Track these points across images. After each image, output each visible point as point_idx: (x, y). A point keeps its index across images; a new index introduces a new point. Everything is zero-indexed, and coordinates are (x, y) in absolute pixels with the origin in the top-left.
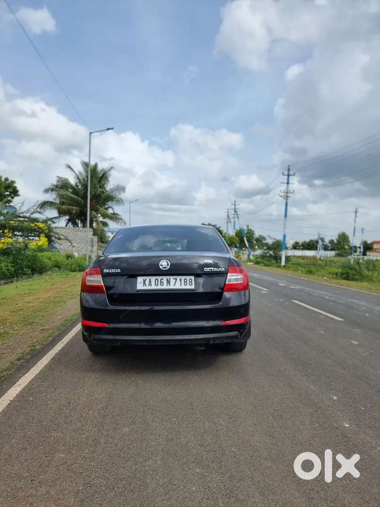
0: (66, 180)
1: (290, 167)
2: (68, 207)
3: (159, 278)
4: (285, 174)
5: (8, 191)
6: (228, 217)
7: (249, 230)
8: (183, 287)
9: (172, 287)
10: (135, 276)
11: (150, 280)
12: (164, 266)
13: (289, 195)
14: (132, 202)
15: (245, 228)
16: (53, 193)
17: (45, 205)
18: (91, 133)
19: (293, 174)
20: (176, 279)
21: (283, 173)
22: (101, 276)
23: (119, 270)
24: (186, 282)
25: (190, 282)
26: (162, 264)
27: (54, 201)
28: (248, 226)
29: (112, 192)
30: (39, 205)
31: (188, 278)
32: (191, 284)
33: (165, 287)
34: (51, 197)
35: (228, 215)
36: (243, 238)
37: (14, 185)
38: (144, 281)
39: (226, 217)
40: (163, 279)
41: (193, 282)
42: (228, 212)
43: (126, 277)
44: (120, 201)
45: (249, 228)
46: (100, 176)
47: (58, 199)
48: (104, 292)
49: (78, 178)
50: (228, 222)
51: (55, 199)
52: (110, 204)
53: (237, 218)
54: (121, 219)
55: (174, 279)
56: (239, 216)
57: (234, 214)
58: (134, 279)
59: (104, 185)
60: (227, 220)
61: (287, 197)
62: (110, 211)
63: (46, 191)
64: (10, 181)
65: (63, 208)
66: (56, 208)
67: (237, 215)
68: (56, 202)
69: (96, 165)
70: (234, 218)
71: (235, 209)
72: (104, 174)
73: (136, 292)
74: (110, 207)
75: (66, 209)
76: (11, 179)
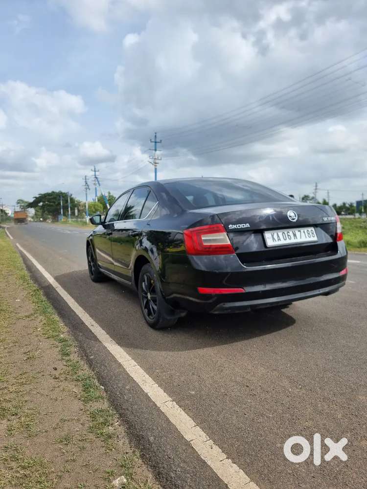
1: (157, 135)
3: (286, 231)
4: (152, 141)
6: (86, 183)
7: (110, 196)
9: (299, 240)
11: (278, 234)
12: (293, 218)
13: (157, 161)
15: (107, 195)
19: (159, 141)
21: (151, 140)
22: (225, 234)
23: (248, 225)
24: (309, 234)
25: (312, 233)
28: (109, 193)
31: (309, 229)
32: (313, 235)
33: (294, 240)
35: (86, 182)
36: (106, 204)
39: (85, 184)
40: (289, 233)
41: (315, 234)
42: (86, 179)
45: (111, 194)
50: (86, 189)
53: (98, 185)
55: (299, 231)
56: (100, 182)
57: (95, 181)
60: (85, 187)
61: (155, 163)
67: (98, 182)
70: (95, 184)
71: (95, 175)
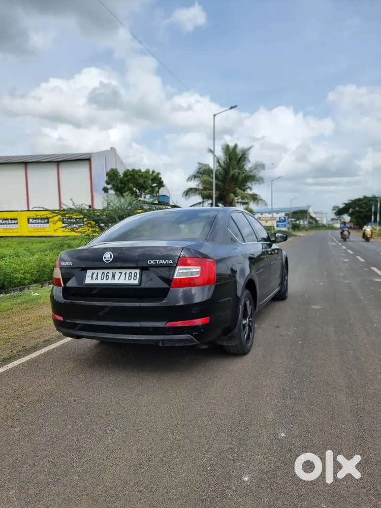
0: (207, 165)
2: (209, 192)
3: (106, 271)
5: (155, 183)
8: (127, 282)
9: (116, 281)
10: (85, 269)
11: (98, 273)
12: (108, 259)
14: (275, 179)
16: (197, 179)
17: (189, 192)
18: (215, 115)
20: (121, 273)
22: (59, 269)
23: (71, 263)
24: (131, 276)
25: (135, 276)
26: (106, 256)
27: (197, 187)
29: (251, 171)
30: (185, 192)
31: (133, 271)
32: (135, 278)
33: (110, 281)
34: (194, 184)
37: (160, 176)
38: (93, 274)
40: (108, 273)
41: (138, 276)
43: (80, 269)
44: (260, 180)
46: (239, 157)
47: (200, 185)
48: (61, 286)
49: (218, 162)
51: (198, 185)
52: (249, 184)
54: (261, 200)
55: (120, 272)
58: (84, 272)
59: (243, 165)
62: (249, 192)
63: (189, 179)
64: (156, 173)
65: (204, 193)
66: (199, 194)
68: (199, 188)
69: (236, 146)
72: (243, 155)
73: (85, 286)
74: (249, 188)
75: (208, 194)
76: (157, 171)
